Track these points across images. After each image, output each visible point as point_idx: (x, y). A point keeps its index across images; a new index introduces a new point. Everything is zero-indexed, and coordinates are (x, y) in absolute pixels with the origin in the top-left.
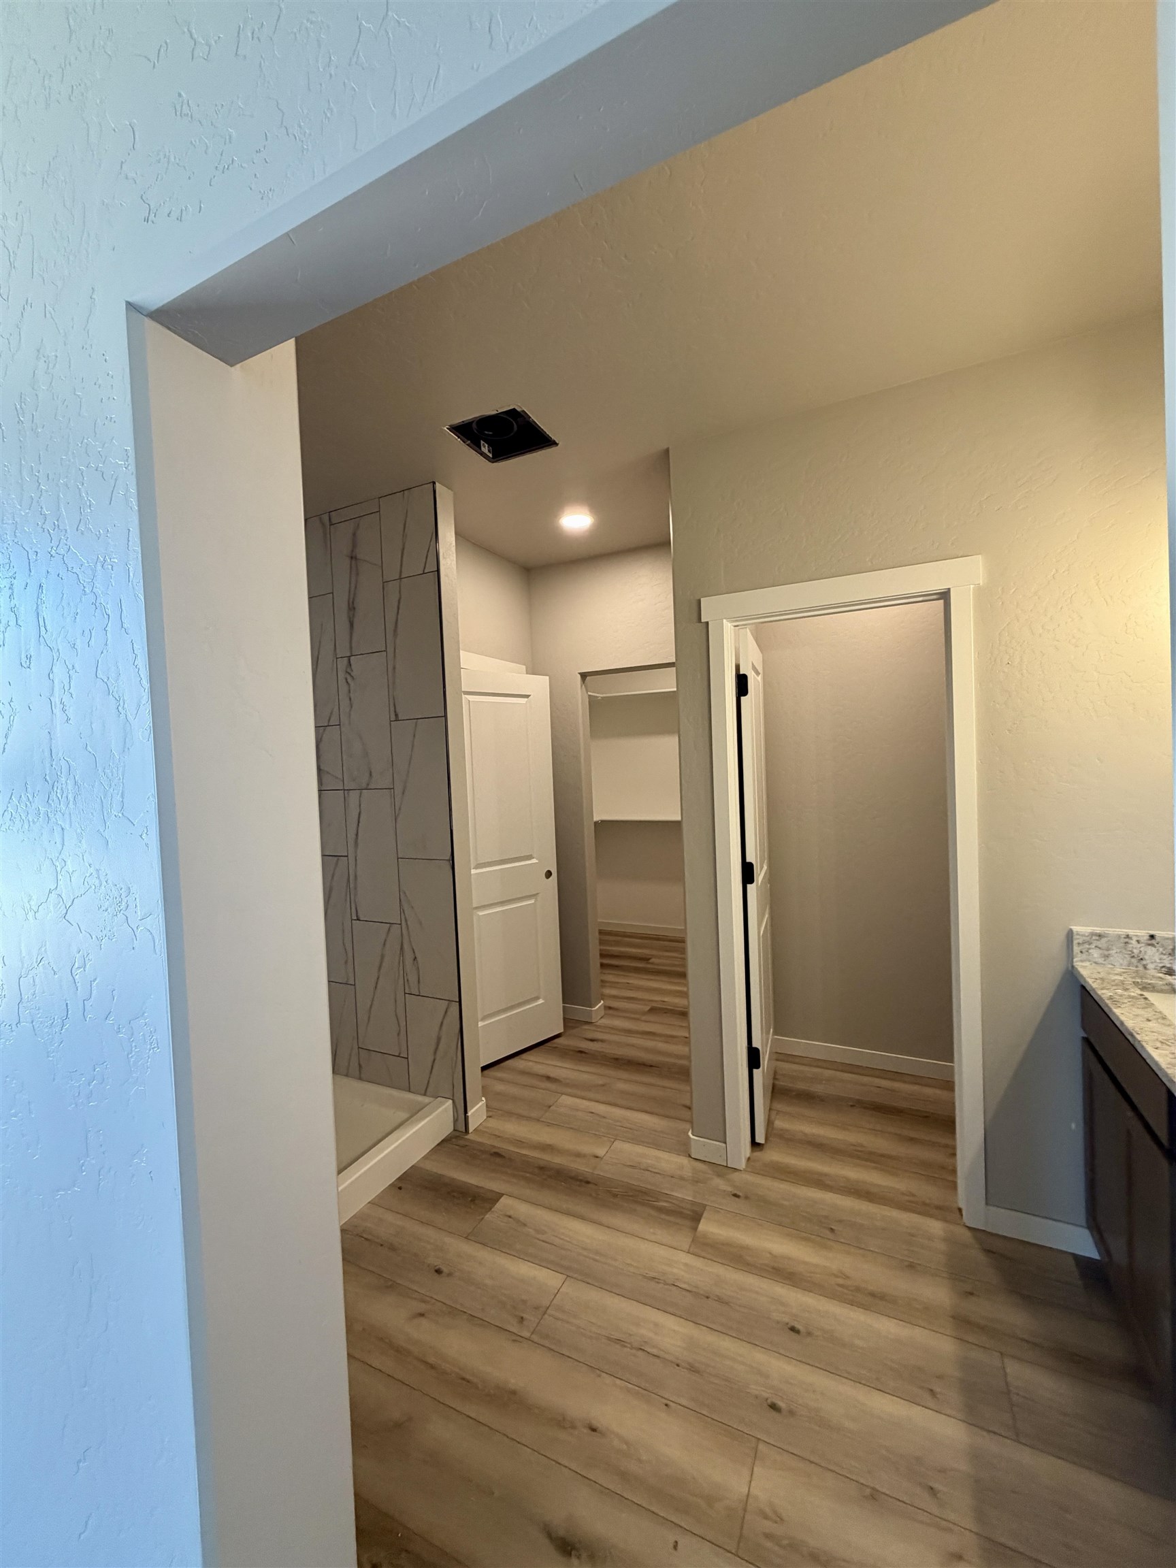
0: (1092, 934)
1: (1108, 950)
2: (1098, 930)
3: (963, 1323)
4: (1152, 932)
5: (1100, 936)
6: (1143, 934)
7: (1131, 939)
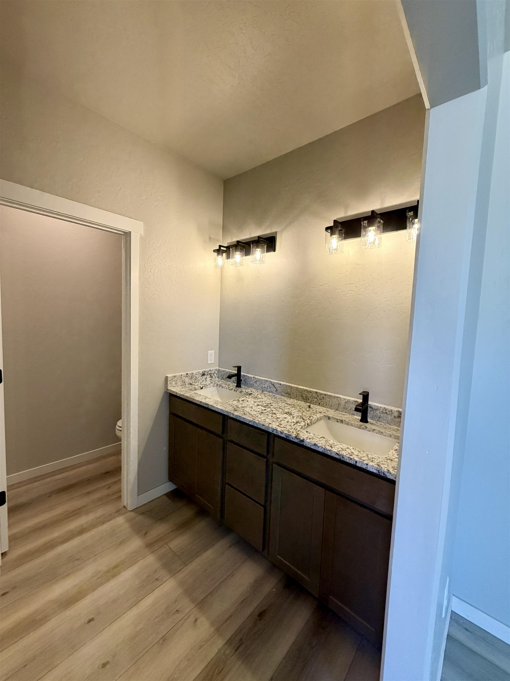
0: (173, 376)
1: (177, 381)
2: (174, 375)
3: (150, 546)
4: (187, 373)
5: (175, 377)
6: (185, 373)
7: (182, 376)
